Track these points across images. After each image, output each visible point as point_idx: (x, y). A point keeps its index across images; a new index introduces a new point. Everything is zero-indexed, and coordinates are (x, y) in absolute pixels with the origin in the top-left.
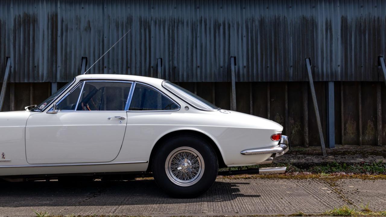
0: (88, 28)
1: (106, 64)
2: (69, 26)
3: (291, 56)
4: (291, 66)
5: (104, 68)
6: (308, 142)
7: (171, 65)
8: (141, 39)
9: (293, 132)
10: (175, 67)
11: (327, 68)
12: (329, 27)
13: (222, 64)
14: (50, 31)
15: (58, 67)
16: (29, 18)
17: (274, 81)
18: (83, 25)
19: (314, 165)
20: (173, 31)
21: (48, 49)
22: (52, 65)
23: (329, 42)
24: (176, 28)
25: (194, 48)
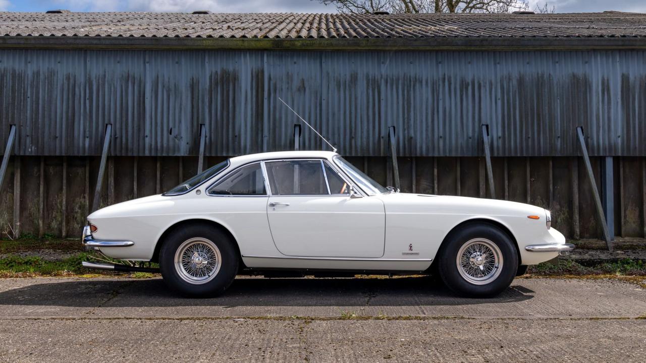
0: (302, 89)
1: (324, 134)
2: (278, 86)
3: (558, 124)
4: (559, 137)
6: (578, 233)
7: (406, 135)
8: (368, 102)
9: (559, 220)
10: (411, 138)
11: (603, 139)
12: (606, 88)
13: (470, 134)
14: (254, 91)
15: (265, 137)
16: (228, 75)
17: (536, 155)
18: (296, 84)
19: (601, 262)
20: (408, 92)
21: (252, 115)
22: (257, 134)
23: (606, 107)
24: (412, 89)
25: (436, 113)
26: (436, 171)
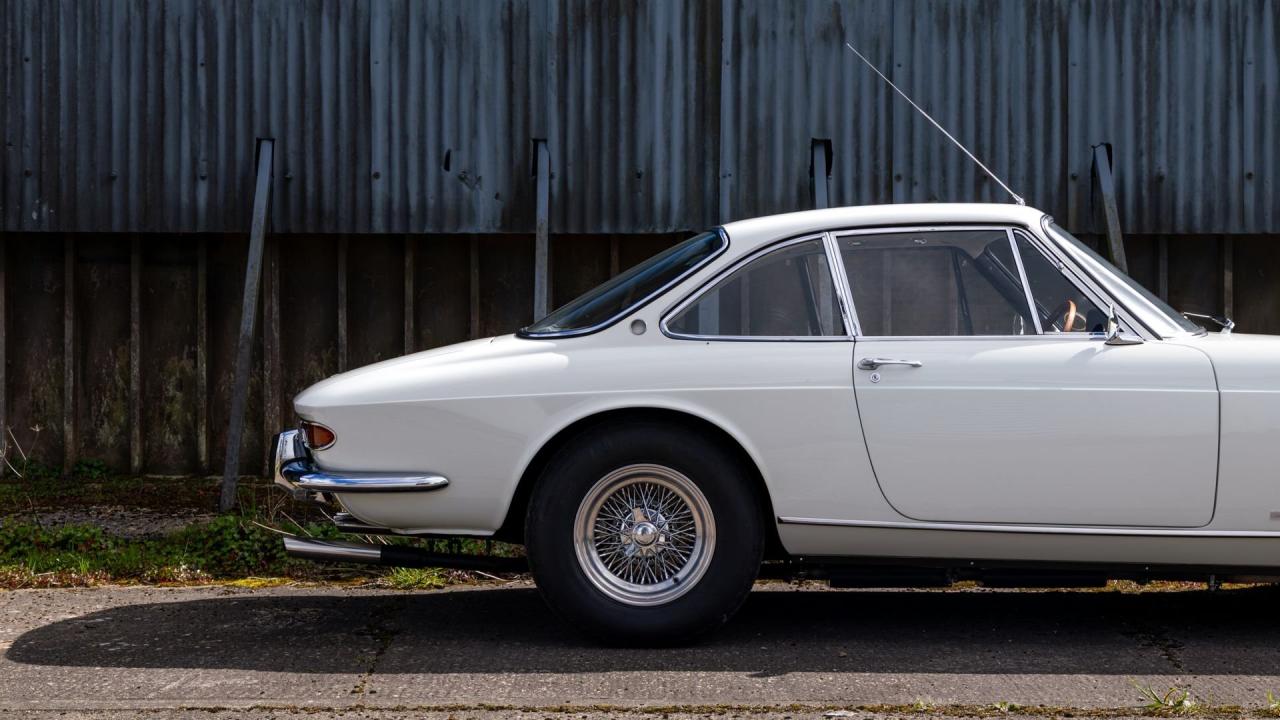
0: (834, 32)
1: (899, 167)
2: (763, 25)
5: (894, 181)
7: (1145, 170)
8: (1031, 72)
10: (1160, 178)
14: (692, 40)
15: (724, 177)
18: (816, 17)
20: (1152, 42)
21: (686, 110)
22: (702, 167)
24: (1163, 32)
25: (1234, 103)
26: (1228, 277)
